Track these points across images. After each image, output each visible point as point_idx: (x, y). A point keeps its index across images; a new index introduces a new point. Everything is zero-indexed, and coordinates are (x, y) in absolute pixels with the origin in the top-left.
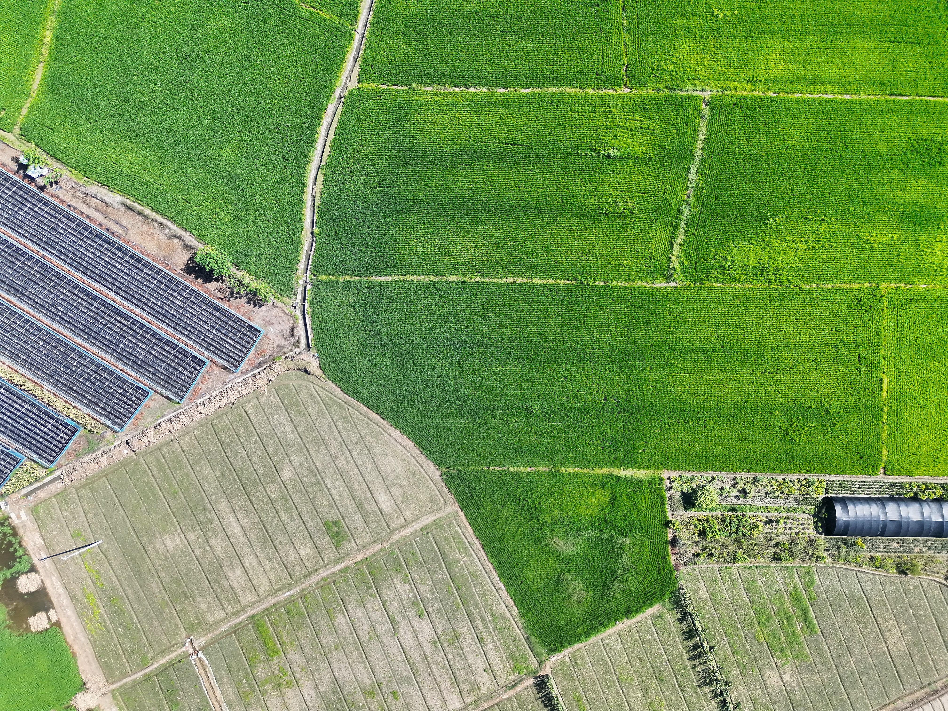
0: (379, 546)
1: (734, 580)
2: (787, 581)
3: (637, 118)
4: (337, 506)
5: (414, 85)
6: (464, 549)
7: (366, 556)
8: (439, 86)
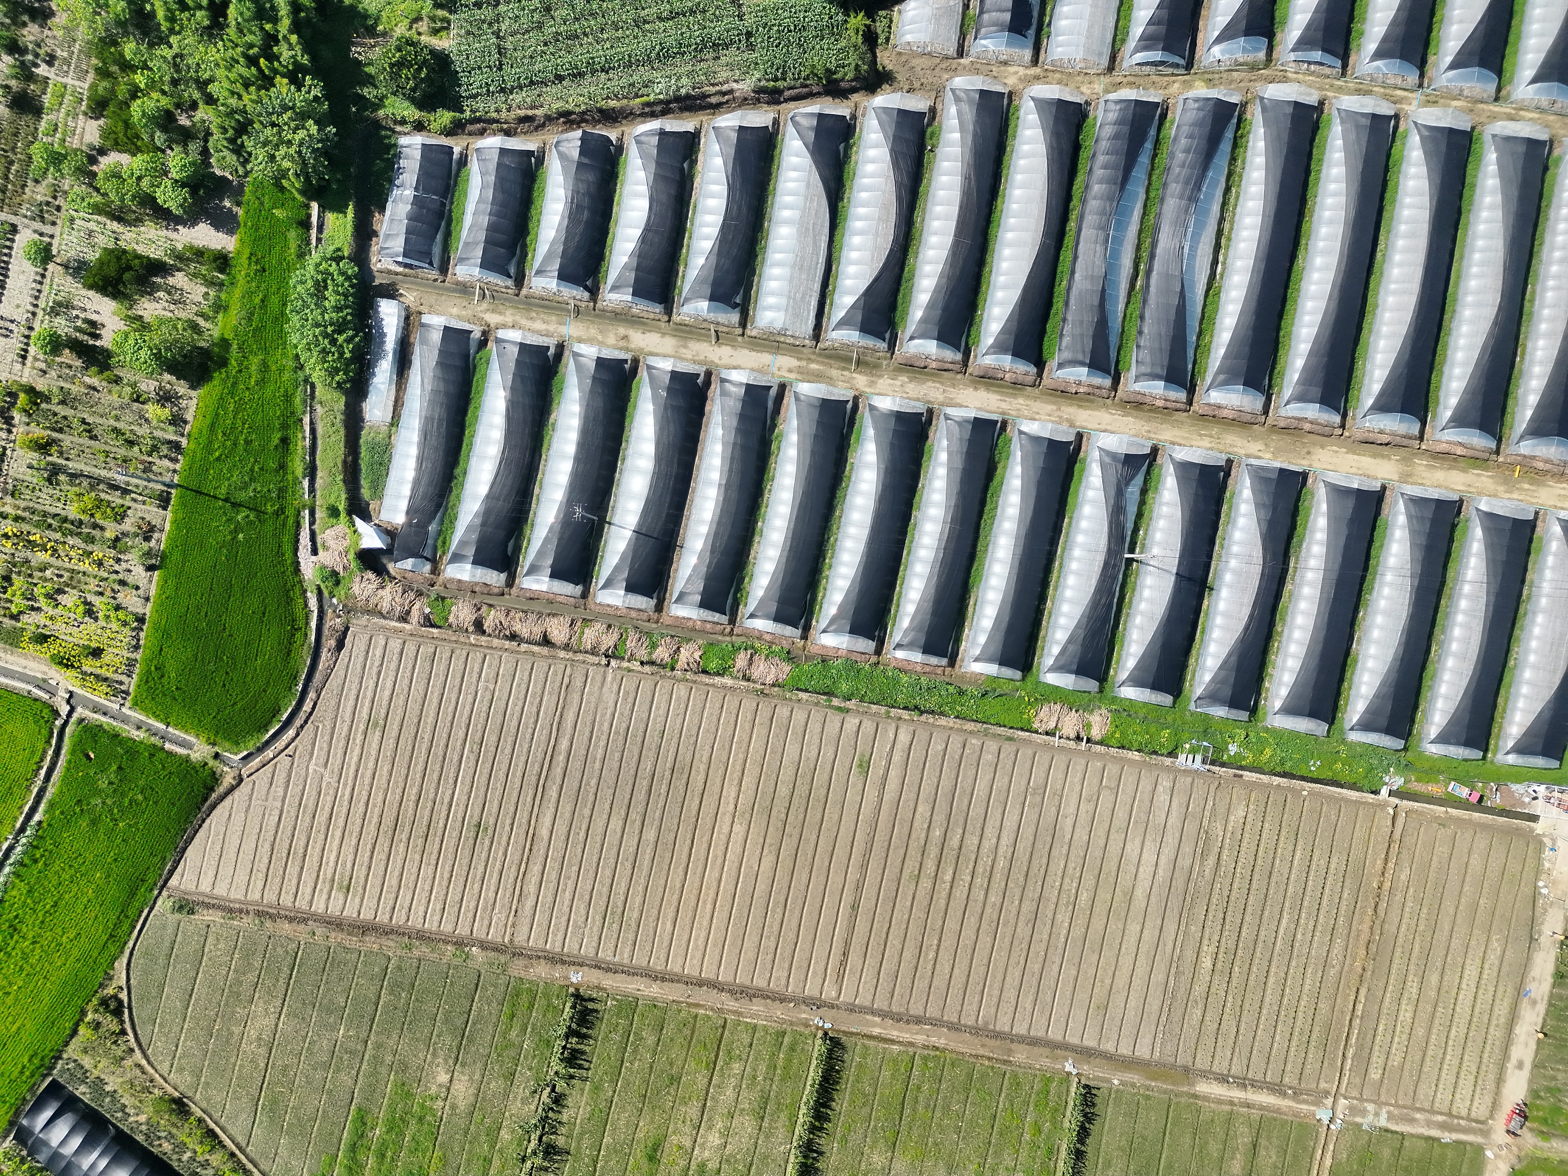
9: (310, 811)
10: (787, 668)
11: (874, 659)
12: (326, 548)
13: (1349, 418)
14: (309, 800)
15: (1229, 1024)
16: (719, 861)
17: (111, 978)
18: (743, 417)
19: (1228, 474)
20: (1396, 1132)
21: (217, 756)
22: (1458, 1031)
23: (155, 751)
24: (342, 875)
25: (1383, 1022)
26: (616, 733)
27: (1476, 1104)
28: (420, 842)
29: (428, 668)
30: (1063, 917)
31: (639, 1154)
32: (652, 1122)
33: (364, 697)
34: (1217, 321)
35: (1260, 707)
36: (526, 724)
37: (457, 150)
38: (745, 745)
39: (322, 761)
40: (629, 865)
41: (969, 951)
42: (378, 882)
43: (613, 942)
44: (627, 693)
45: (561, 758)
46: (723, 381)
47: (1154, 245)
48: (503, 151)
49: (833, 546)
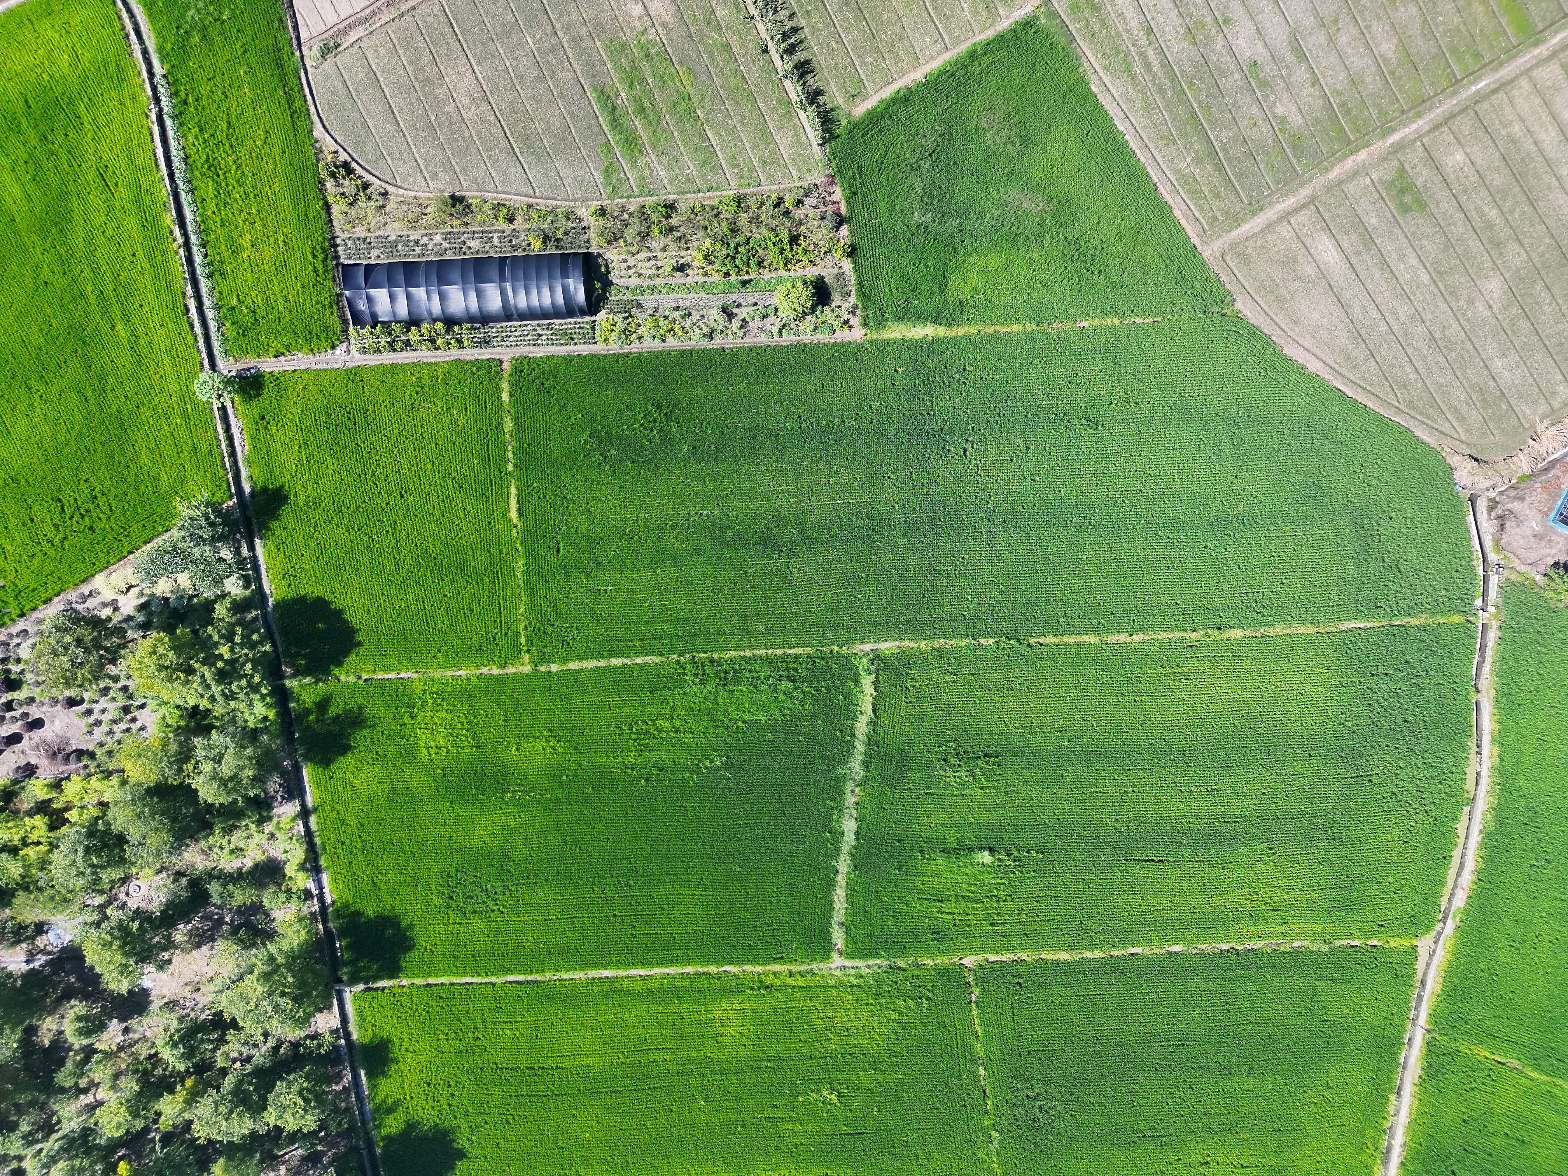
0: (1333, 175)
1: (734, 166)
2: (647, 172)
3: (949, 917)
4: (1406, 237)
5: (1325, 948)
6: (1186, 182)
7: (1353, 157)
8: (1282, 949)
17: (322, 152)
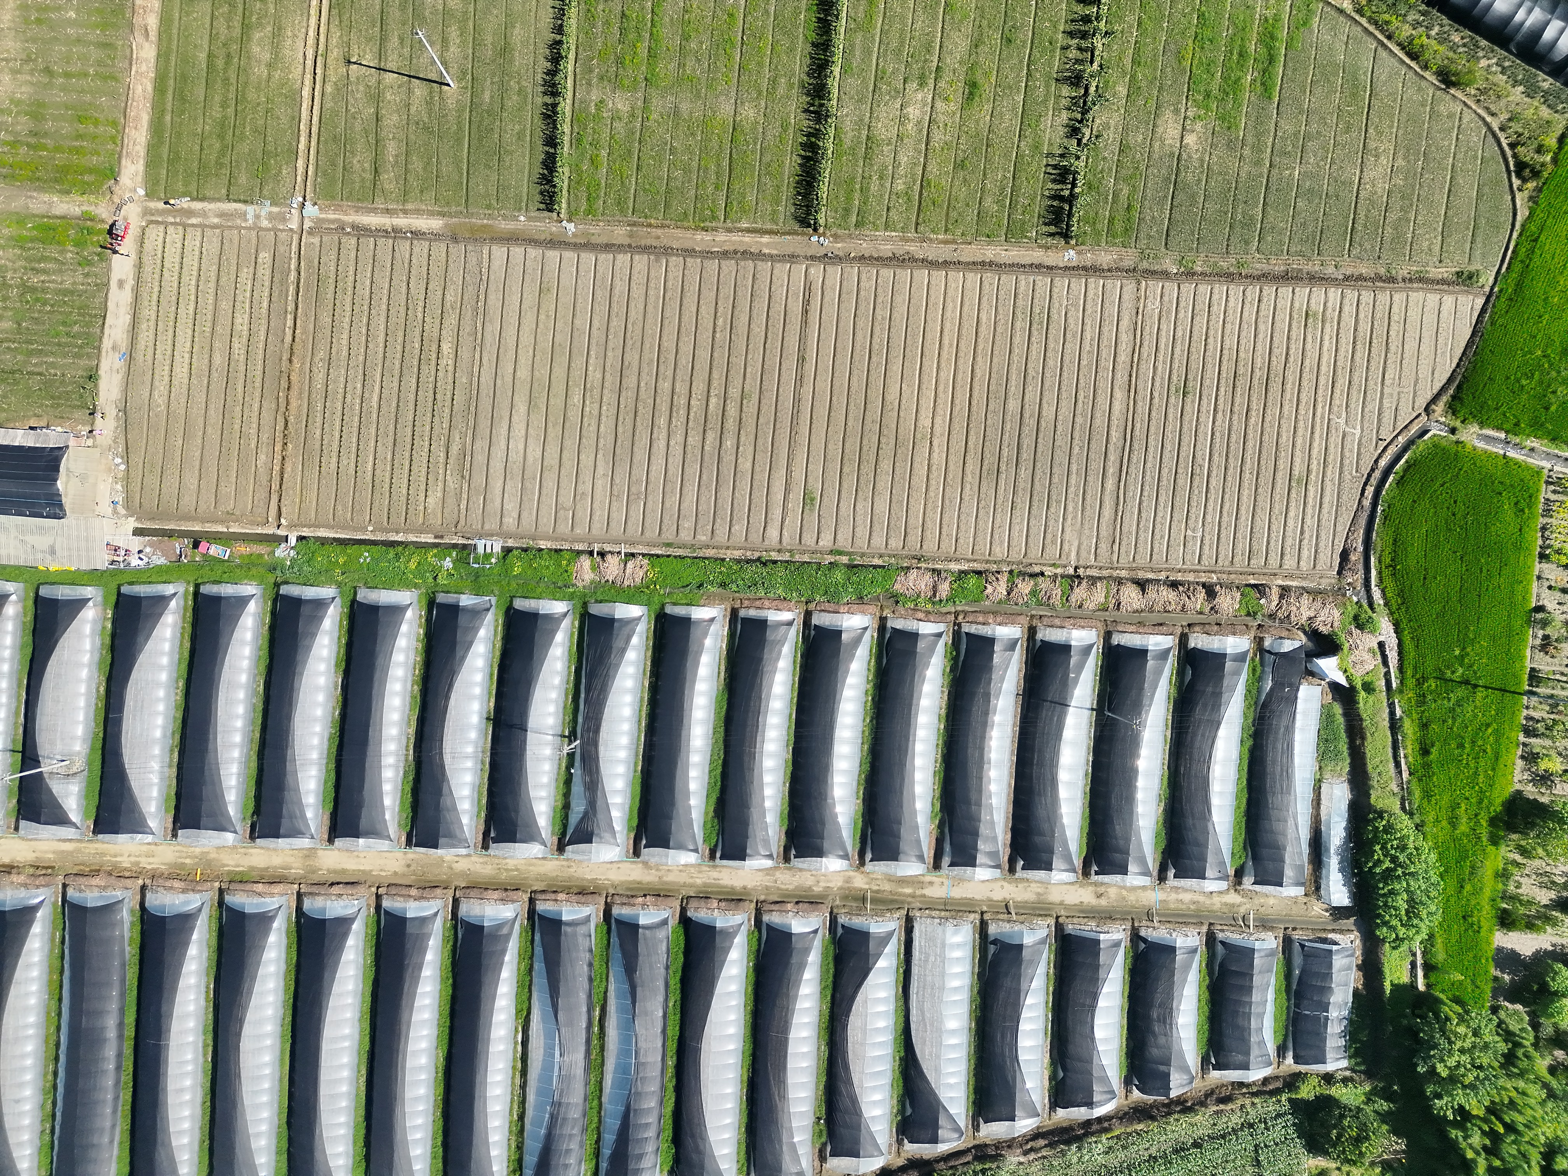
9: (1355, 387)
10: (897, 586)
11: (812, 606)
12: (1370, 650)
13: (373, 905)
14: (1357, 398)
15: (417, 290)
16: (941, 388)
17: (1531, 198)
18: (975, 834)
19: (486, 834)
20: (235, 201)
21: (1453, 431)
22: (187, 310)
23: (1515, 429)
24: (1315, 328)
25: (264, 311)
26: (1060, 501)
27: (161, 240)
28: (1241, 370)
29: (1254, 544)
30: (595, 375)
31: (987, 87)
32: (977, 122)
33: (1314, 506)
34: (515, 985)
35: (425, 607)
36: (1150, 501)
37: (1289, 1060)
38: (929, 505)
39: (1349, 439)
40: (1030, 371)
41: (683, 330)
42: (1278, 324)
43: (1037, 295)
44: (1054, 542)
45: (1111, 470)
46: (998, 866)
47: (588, 1052)
48: (1246, 1067)
49: (866, 714)
